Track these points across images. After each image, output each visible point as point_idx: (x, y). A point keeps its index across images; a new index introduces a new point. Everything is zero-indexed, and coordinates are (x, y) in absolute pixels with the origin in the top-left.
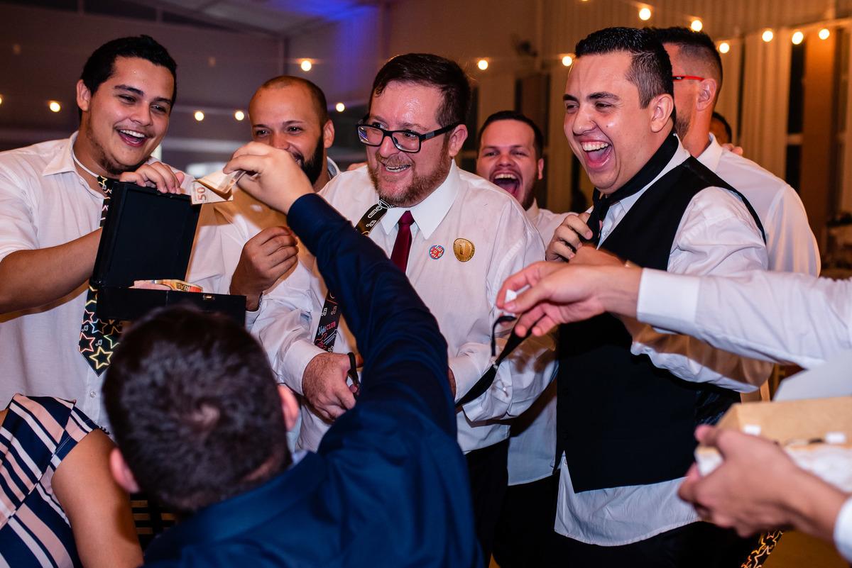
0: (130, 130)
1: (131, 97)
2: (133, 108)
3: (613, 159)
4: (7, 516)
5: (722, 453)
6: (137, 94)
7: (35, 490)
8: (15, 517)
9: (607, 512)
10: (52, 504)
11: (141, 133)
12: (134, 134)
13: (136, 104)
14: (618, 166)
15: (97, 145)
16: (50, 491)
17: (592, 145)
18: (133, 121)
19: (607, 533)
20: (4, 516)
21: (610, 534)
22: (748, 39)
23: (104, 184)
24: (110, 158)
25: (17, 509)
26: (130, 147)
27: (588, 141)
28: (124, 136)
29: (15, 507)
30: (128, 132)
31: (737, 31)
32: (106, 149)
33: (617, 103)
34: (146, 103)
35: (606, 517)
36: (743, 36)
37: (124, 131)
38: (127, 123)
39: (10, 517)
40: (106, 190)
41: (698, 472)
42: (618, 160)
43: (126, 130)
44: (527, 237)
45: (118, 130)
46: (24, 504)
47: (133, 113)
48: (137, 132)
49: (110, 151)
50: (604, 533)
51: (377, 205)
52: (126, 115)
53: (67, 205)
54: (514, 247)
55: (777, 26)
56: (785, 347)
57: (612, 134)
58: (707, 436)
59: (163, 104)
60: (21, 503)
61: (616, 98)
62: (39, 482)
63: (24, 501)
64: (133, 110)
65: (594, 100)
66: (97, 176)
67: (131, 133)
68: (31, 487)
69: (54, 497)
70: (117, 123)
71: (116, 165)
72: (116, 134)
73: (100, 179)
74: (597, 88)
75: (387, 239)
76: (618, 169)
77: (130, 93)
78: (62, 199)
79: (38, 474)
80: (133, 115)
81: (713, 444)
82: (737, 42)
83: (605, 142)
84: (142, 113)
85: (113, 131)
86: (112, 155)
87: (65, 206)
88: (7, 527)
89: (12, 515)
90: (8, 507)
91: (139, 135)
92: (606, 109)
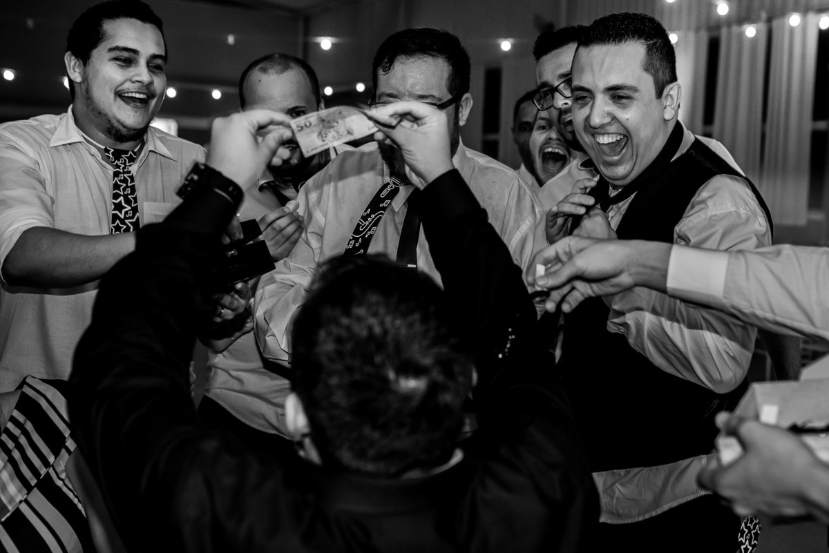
0: (132, 92)
1: (127, 58)
2: (131, 69)
3: (630, 152)
4: (18, 500)
5: (743, 444)
6: (132, 54)
7: (48, 474)
8: (26, 501)
9: (617, 490)
10: (65, 489)
11: (143, 93)
12: (138, 96)
13: (134, 65)
14: (634, 158)
15: (100, 114)
16: (63, 476)
17: (608, 137)
18: (133, 82)
19: (617, 511)
20: (15, 501)
21: (621, 511)
22: (775, 23)
23: (111, 156)
24: (116, 124)
25: (28, 494)
26: (135, 109)
27: (603, 134)
28: (125, 99)
29: (26, 492)
30: (130, 95)
31: (764, 15)
32: (110, 115)
33: (636, 95)
34: (142, 62)
35: (616, 495)
36: (769, 21)
37: (126, 95)
38: (128, 85)
39: (21, 502)
40: (114, 162)
41: (719, 460)
42: (635, 153)
43: (128, 93)
44: (535, 214)
45: (119, 94)
46: (35, 489)
47: (132, 74)
48: (140, 93)
49: (115, 118)
50: (614, 511)
51: (388, 184)
52: (126, 78)
53: (80, 176)
54: (525, 225)
55: (805, 10)
56: (812, 322)
57: (630, 125)
58: (727, 423)
59: (159, 61)
60: (32, 488)
61: (635, 90)
62: (52, 466)
63: (36, 486)
64: (131, 72)
65: (612, 92)
66: (103, 147)
67: (133, 95)
68: (43, 471)
69: (67, 482)
70: (118, 87)
71: (124, 131)
72: (119, 99)
73: (107, 151)
74: (614, 80)
75: (396, 216)
76: (634, 161)
77: (126, 54)
78: (74, 170)
79: (51, 459)
80: (133, 76)
81: (733, 432)
82: (762, 26)
83: (621, 134)
84: (141, 73)
85: (115, 97)
86: (118, 121)
87: (78, 177)
88: (18, 512)
89: (23, 499)
90: (19, 491)
91: (142, 96)
92: (624, 101)
